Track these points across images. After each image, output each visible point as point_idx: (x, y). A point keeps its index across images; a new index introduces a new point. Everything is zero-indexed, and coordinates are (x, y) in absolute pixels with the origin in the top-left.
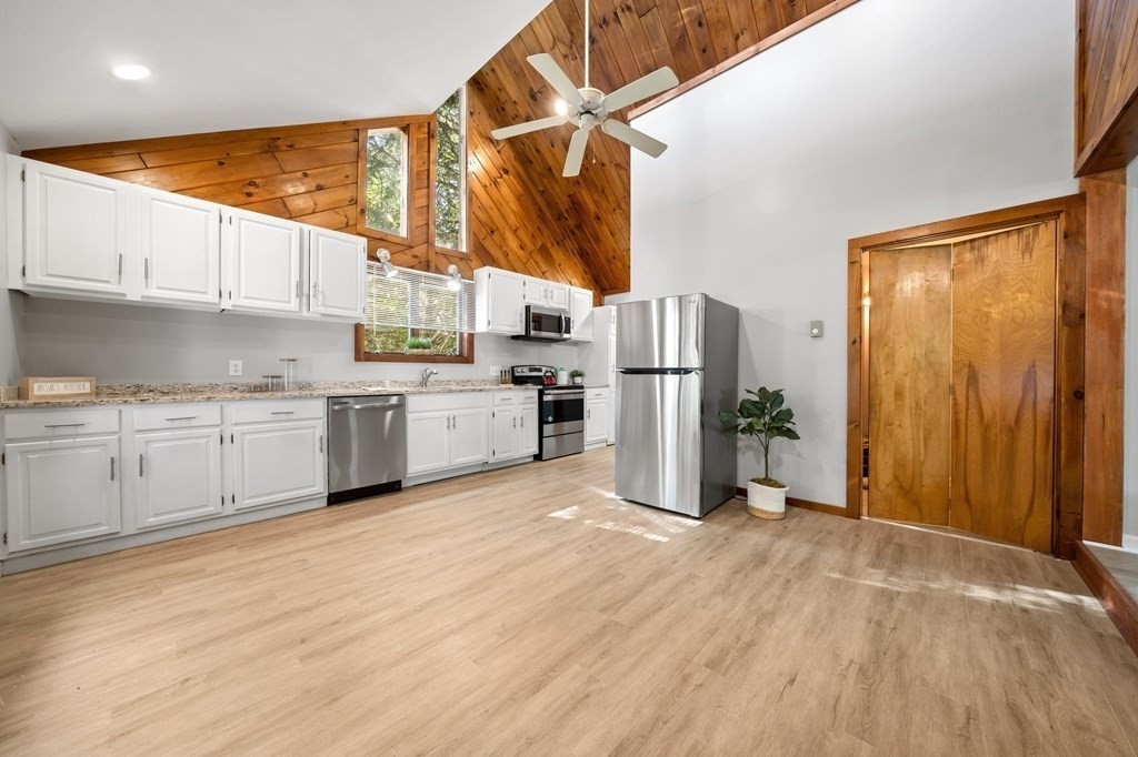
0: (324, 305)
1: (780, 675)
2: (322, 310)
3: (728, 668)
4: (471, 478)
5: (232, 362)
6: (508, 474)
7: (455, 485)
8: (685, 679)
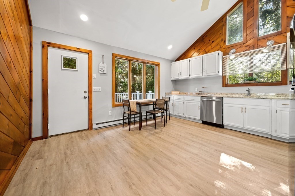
0: (207, 73)
1: (116, 187)
2: (206, 74)
3: (124, 176)
4: (256, 137)
5: (196, 88)
6: (280, 145)
7: (240, 135)
8: (125, 166)
